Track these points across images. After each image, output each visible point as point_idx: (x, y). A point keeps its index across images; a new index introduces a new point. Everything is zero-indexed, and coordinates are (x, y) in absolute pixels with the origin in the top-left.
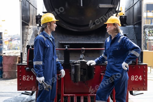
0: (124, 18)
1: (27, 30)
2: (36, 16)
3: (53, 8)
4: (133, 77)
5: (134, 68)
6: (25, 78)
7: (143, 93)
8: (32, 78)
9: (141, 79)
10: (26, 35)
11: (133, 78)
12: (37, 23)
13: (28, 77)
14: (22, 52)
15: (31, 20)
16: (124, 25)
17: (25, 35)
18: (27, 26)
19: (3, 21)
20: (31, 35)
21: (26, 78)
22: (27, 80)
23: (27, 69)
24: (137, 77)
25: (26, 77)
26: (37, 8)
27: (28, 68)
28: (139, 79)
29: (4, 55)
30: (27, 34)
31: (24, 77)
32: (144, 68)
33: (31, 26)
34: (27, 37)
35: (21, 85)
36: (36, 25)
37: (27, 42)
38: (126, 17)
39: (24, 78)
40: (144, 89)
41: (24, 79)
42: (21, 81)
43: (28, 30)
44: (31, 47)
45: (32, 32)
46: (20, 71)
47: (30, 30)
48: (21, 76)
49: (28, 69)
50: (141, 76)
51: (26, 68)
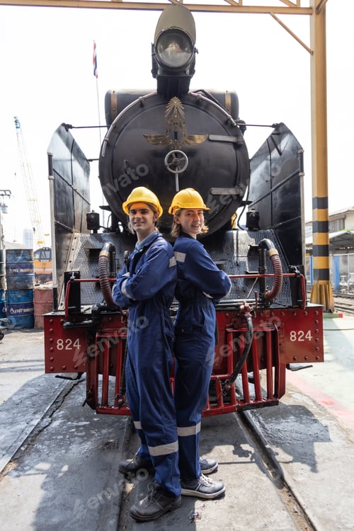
0: (254, 215)
1: (69, 241)
2: (87, 215)
3: (120, 196)
4: (293, 334)
5: (295, 314)
6: (61, 344)
7: (311, 366)
8: (77, 344)
9: (310, 338)
10: (66, 251)
11: (294, 336)
12: (89, 228)
13: (69, 342)
14: (56, 286)
15: (77, 224)
16: (254, 229)
17: (64, 252)
18: (69, 235)
19: (46, 235)
20: (77, 250)
21: (65, 345)
22: (67, 348)
23: (65, 325)
24: (301, 334)
25: (64, 341)
26: (91, 203)
27: (68, 323)
28: (306, 337)
29: (35, 287)
30: (68, 249)
31: (60, 342)
32: (316, 313)
33: (77, 234)
34: (68, 255)
35: (52, 360)
36: (88, 233)
37: (69, 264)
38: (257, 213)
39: (59, 344)
40: (317, 359)
41: (60, 347)
42: (52, 350)
43: (71, 242)
44: (73, 277)
45: (80, 244)
46: (51, 329)
47: (74, 241)
48: (52, 342)
49: (68, 326)
50: (309, 332)
51: (63, 322)
